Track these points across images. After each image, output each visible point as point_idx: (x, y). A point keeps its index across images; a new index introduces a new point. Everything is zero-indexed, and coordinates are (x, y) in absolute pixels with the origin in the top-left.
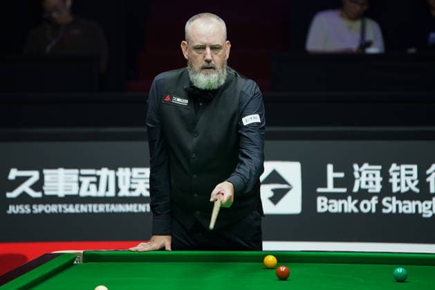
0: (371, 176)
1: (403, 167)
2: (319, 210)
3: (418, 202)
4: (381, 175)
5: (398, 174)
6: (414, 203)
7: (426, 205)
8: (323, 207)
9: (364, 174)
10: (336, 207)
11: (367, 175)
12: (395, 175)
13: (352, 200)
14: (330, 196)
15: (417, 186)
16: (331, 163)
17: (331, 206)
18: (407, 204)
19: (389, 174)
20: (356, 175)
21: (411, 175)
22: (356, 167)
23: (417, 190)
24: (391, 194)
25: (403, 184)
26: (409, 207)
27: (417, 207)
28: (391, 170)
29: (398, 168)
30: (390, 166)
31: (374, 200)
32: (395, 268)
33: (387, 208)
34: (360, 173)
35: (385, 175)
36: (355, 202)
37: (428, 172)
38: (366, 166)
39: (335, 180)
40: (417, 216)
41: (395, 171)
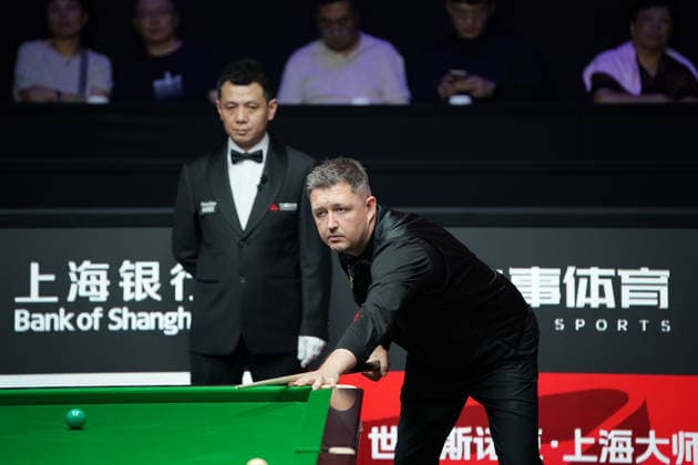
0: (93, 279)
1: (139, 265)
2: (18, 328)
3: (159, 314)
5: (132, 274)
6: (154, 315)
7: (170, 318)
8: (22, 324)
9: (84, 276)
11: (89, 278)
12: (127, 277)
14: (34, 308)
15: (158, 292)
17: (34, 323)
18: (143, 318)
19: (119, 274)
20: (73, 277)
23: (158, 298)
26: (146, 321)
27: (157, 320)
28: (122, 270)
29: (132, 267)
31: (98, 313)
32: (69, 409)
33: (114, 323)
34: (78, 275)
37: (173, 272)
38: (86, 264)
39: (42, 284)
40: (157, 333)
41: (128, 271)
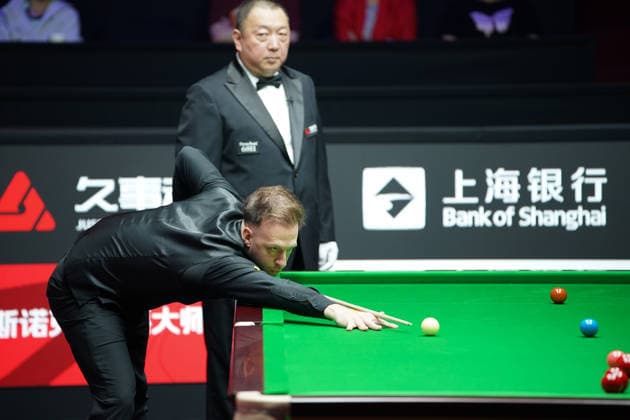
4: (520, 182)
10: (465, 219)
13: (485, 211)
16: (460, 168)
21: (553, 182)
22: (489, 172)
24: (529, 203)
25: (544, 192)
30: (528, 172)
35: (524, 182)
36: (489, 213)
